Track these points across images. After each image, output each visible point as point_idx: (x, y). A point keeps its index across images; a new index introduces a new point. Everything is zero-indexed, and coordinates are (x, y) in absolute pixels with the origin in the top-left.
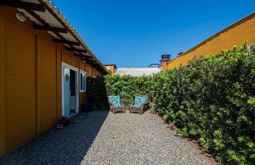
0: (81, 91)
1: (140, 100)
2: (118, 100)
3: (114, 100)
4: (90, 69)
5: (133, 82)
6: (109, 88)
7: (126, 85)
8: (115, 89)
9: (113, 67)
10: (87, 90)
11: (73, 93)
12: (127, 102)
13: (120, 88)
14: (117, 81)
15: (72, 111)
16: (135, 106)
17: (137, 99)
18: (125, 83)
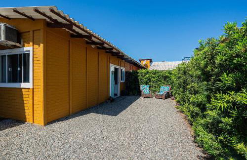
0: (121, 81)
1: (165, 89)
2: (148, 88)
3: (145, 89)
4: (128, 65)
5: (160, 76)
6: (141, 80)
7: (154, 78)
8: (145, 80)
9: (149, 61)
10: (126, 81)
11: (116, 83)
12: (154, 90)
13: (149, 80)
14: (147, 74)
15: (116, 95)
16: (160, 93)
17: (162, 88)
18: (153, 75)
